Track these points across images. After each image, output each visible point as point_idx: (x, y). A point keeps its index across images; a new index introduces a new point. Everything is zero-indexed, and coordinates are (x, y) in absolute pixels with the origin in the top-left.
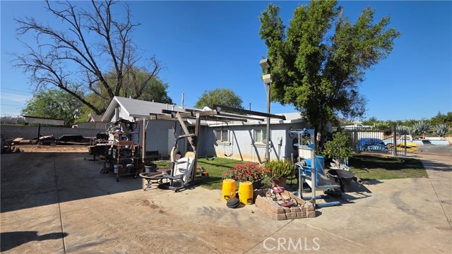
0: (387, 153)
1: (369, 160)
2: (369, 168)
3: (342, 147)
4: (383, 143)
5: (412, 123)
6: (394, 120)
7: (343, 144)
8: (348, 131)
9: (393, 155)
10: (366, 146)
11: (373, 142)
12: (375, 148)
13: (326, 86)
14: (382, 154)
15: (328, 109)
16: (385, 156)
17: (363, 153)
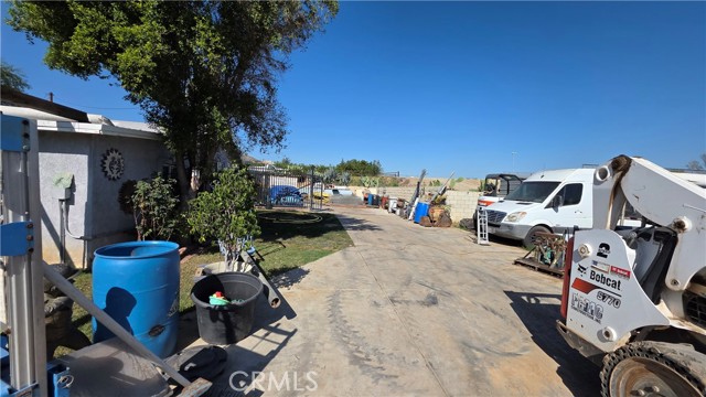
0: (301, 206)
1: (283, 220)
2: (284, 239)
3: (237, 209)
4: (298, 193)
5: (322, 169)
6: (307, 164)
7: (239, 200)
8: (257, 173)
9: (308, 210)
10: (278, 198)
11: (288, 191)
12: (290, 199)
13: (208, 41)
14: (298, 210)
15: (216, 113)
16: (300, 211)
17: (275, 209)
